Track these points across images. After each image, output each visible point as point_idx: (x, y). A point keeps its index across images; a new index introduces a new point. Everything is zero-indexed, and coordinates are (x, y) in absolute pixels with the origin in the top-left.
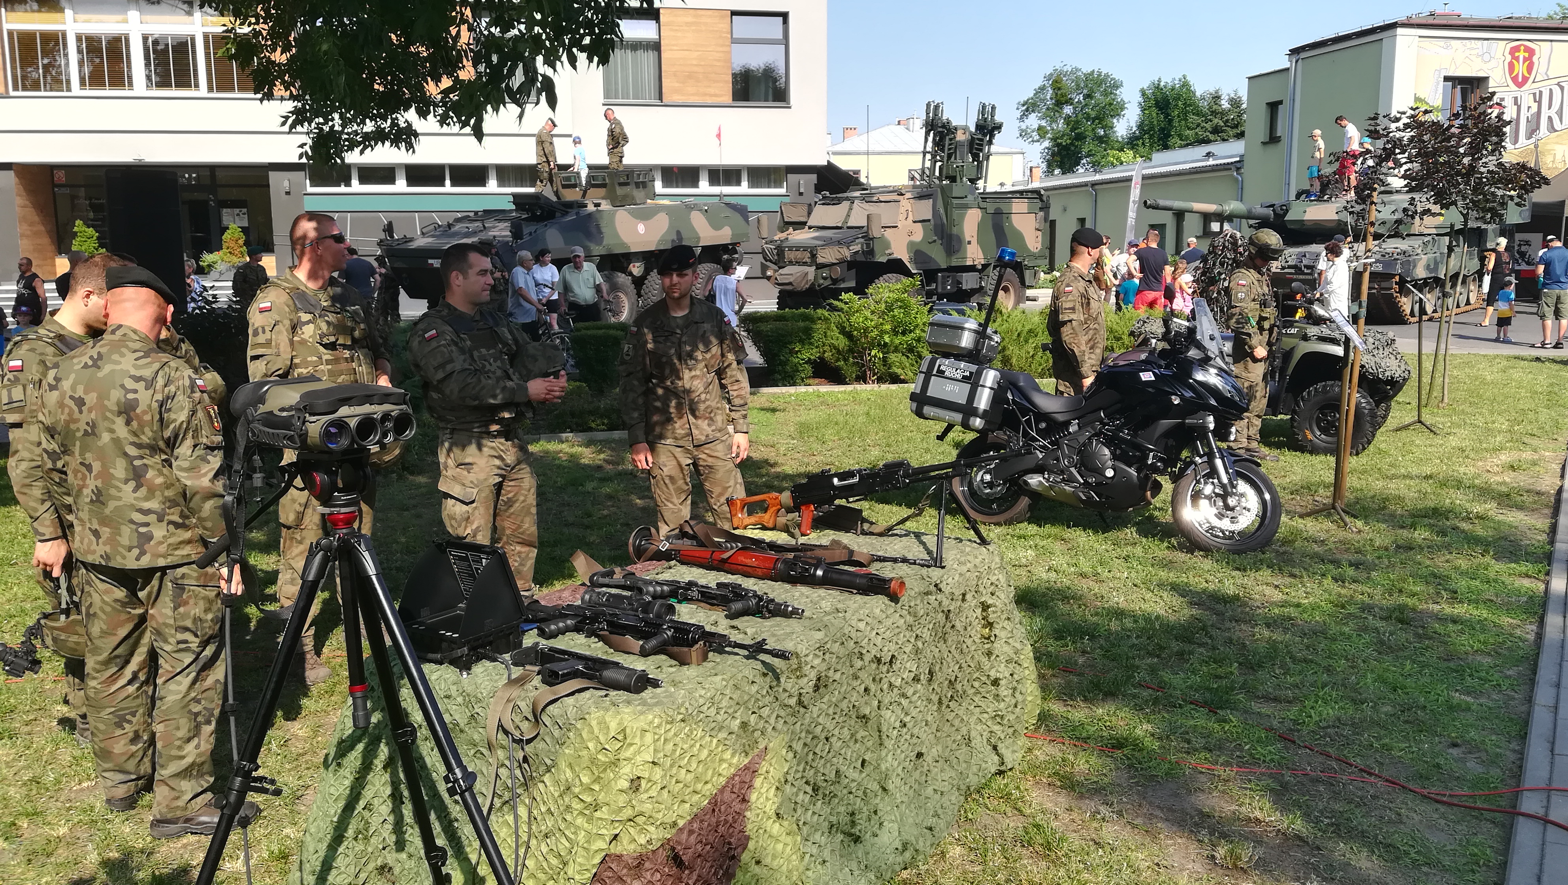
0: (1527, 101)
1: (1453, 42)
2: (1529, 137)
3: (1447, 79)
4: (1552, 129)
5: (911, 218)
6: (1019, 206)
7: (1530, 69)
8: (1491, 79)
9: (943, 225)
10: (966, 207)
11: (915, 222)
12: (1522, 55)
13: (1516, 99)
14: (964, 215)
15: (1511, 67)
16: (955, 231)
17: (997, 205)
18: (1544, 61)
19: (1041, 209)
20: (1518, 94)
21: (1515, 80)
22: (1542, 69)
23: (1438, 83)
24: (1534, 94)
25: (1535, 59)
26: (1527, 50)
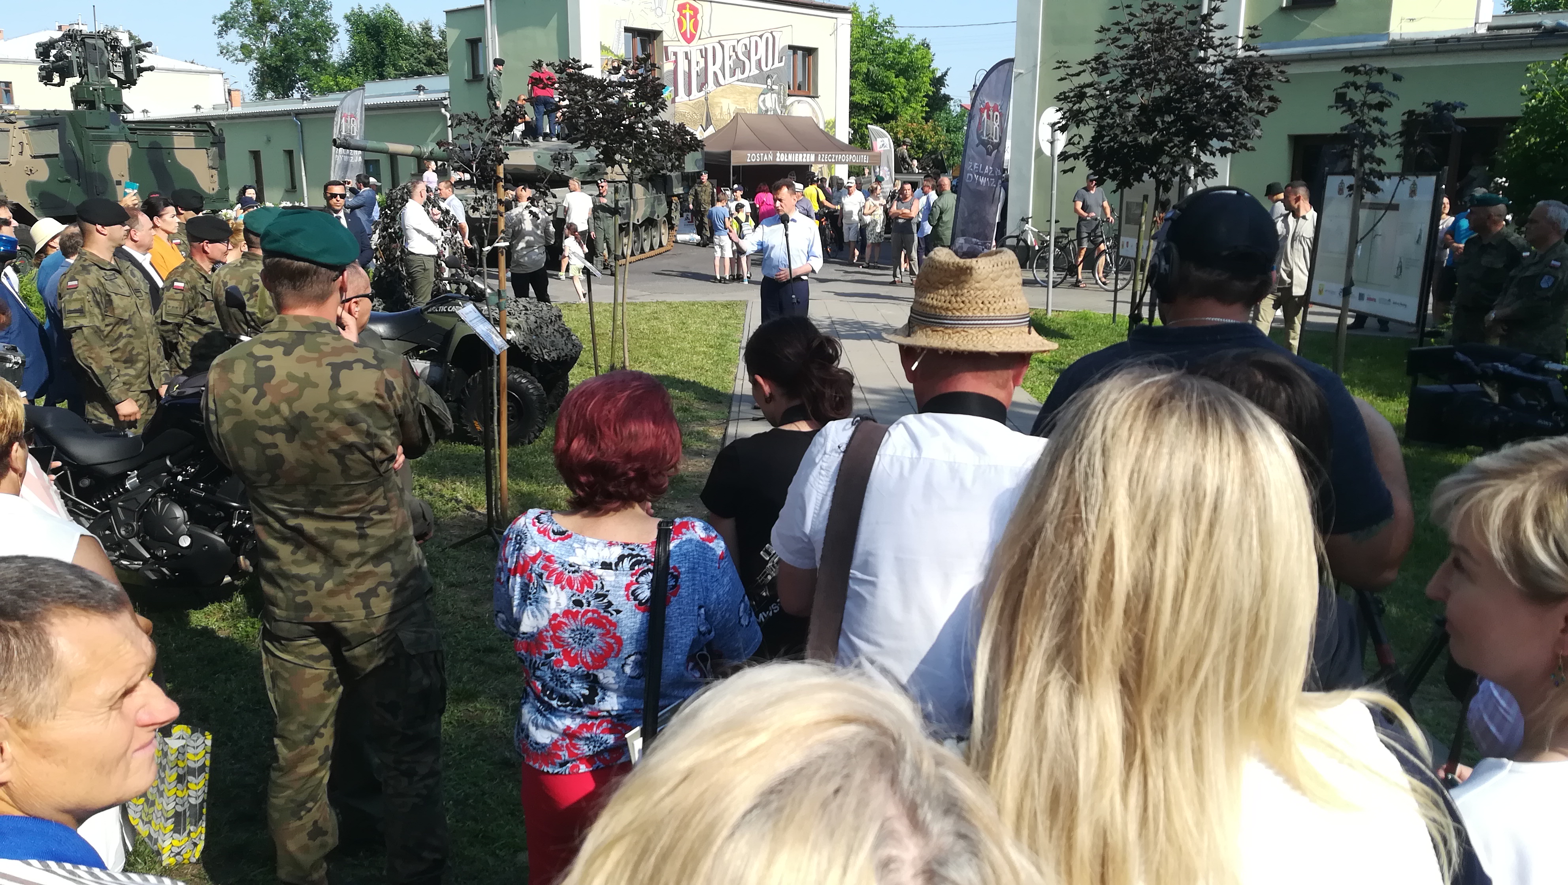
0: (696, 57)
3: (627, 30)
5: (28, 151)
6: (182, 141)
7: (695, 26)
8: (664, 34)
9: (77, 161)
10: (110, 140)
11: (35, 157)
12: (688, 12)
14: (109, 148)
15: (680, 23)
16: (95, 168)
17: (152, 139)
18: (706, 19)
19: (213, 144)
20: (687, 49)
21: (684, 35)
22: (706, 27)
23: (620, 34)
24: (701, 50)
25: (699, 17)
26: (693, 8)
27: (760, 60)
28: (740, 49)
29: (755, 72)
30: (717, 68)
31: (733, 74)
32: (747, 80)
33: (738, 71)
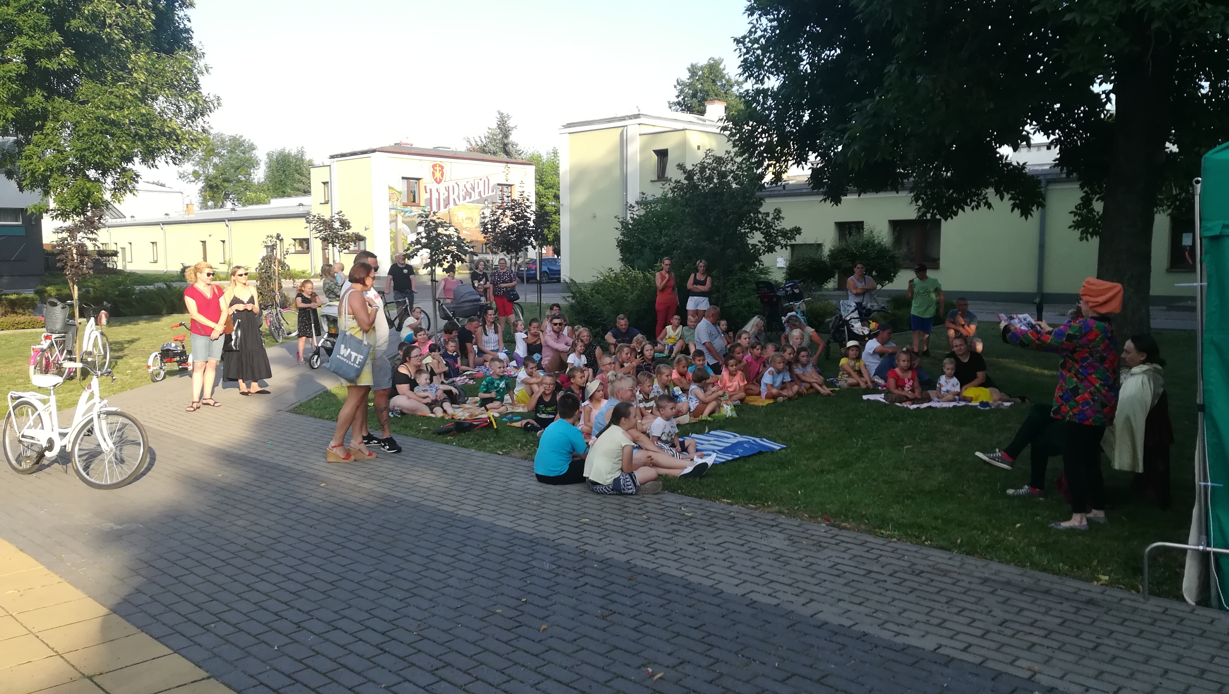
0: (443, 191)
2: (445, 208)
3: (403, 178)
4: (455, 204)
7: (442, 175)
8: (424, 179)
12: (438, 168)
15: (433, 174)
18: (449, 171)
20: (438, 187)
21: (436, 180)
22: (448, 176)
23: (399, 180)
24: (446, 188)
25: (444, 170)
26: (440, 166)
27: (480, 192)
28: (469, 186)
29: (478, 198)
30: (455, 196)
31: (465, 199)
32: (473, 202)
33: (468, 197)
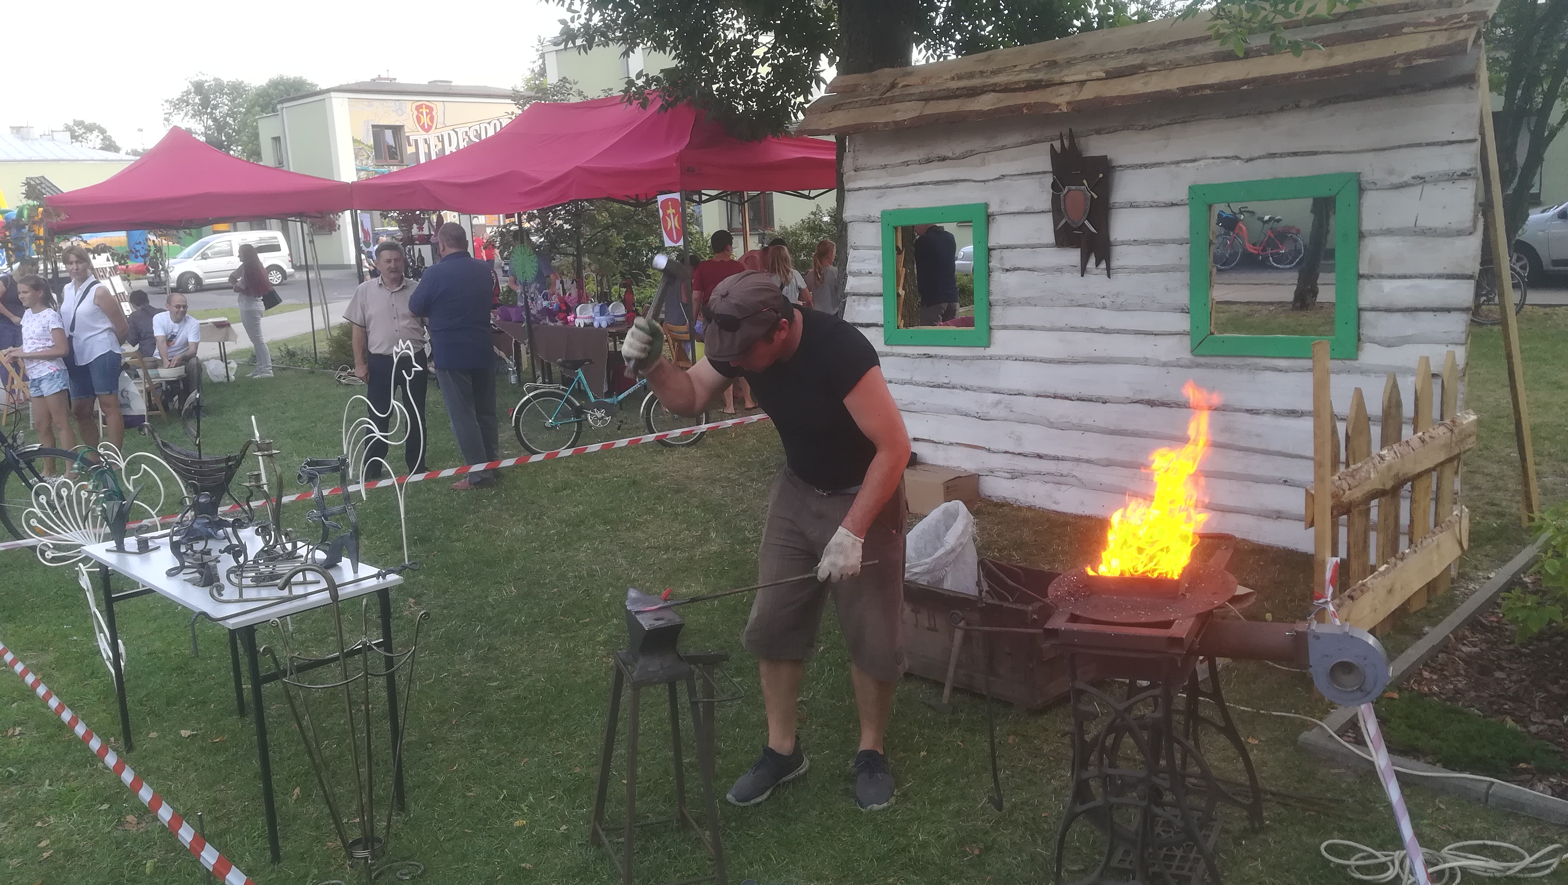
0: (433, 141)
1: (374, 103)
3: (374, 127)
7: (432, 120)
8: (406, 127)
12: (424, 111)
13: (426, 140)
15: (418, 119)
18: (440, 114)
20: (426, 137)
22: (440, 120)
23: (368, 130)
24: (438, 137)
25: (434, 113)
26: (427, 107)
30: (453, 148)
